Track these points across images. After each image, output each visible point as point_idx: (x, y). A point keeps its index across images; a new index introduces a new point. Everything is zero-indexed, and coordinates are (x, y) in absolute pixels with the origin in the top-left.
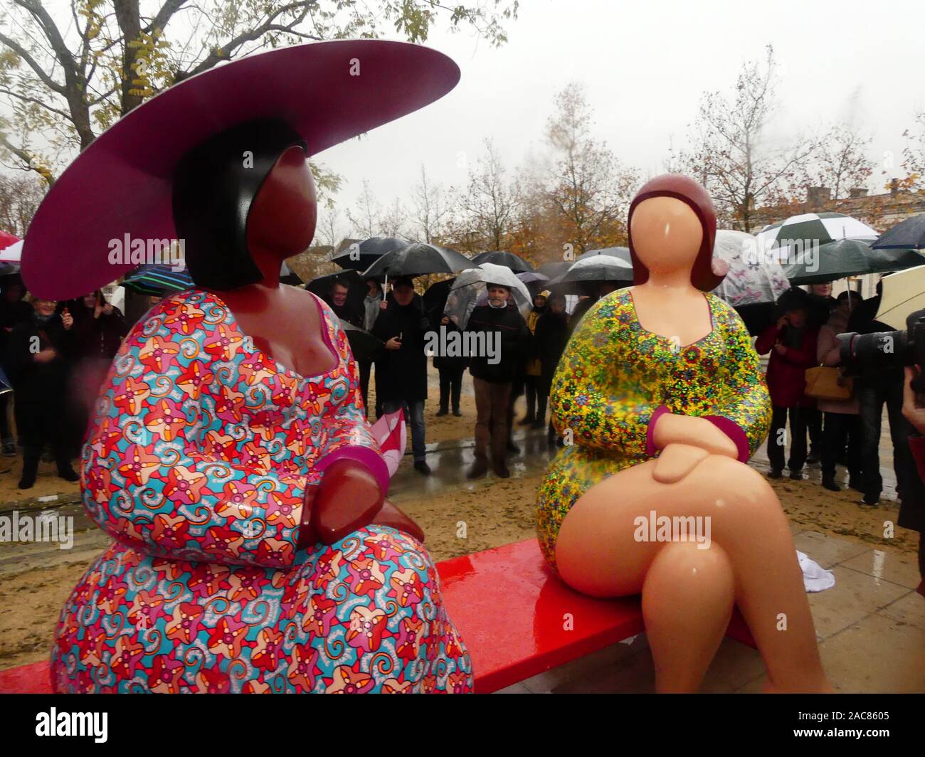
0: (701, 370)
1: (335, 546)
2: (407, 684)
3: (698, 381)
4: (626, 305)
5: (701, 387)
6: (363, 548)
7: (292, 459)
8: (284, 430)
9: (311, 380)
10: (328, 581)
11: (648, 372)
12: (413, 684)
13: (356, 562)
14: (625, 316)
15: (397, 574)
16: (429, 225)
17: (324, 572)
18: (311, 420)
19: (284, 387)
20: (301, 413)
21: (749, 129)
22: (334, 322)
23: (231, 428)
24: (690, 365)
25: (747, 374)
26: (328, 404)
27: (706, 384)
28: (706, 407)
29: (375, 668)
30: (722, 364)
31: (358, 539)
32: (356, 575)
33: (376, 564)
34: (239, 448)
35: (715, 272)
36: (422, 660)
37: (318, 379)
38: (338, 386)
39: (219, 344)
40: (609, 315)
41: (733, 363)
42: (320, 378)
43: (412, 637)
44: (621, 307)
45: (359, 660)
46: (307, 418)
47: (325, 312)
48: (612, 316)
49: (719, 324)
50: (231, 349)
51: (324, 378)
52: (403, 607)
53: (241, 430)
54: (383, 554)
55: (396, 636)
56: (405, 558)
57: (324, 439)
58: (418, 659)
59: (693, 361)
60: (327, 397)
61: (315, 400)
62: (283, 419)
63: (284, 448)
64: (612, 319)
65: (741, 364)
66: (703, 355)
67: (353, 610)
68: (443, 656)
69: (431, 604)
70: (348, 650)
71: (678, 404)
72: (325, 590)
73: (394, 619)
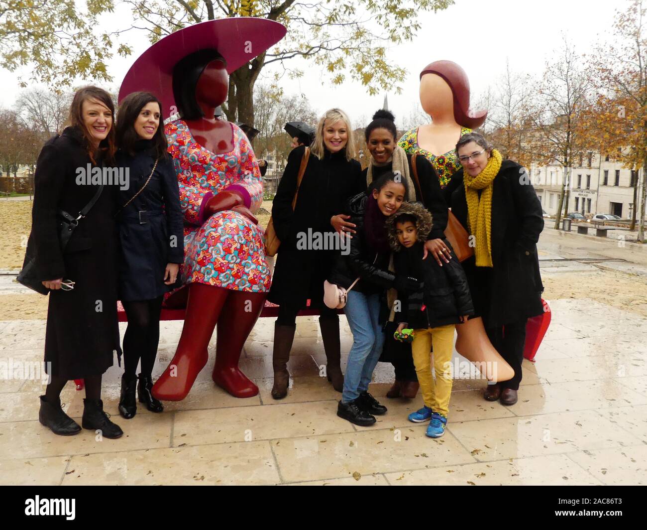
0: (446, 169)
3: (446, 176)
4: (413, 134)
7: (210, 187)
8: (206, 175)
9: (219, 156)
12: (230, 263)
13: (216, 218)
14: (411, 140)
15: (228, 223)
18: (219, 173)
19: (203, 156)
20: (215, 170)
23: (185, 172)
24: (440, 166)
26: (227, 167)
29: (213, 252)
32: (214, 222)
33: (222, 219)
34: (188, 180)
37: (222, 156)
38: (231, 160)
39: (182, 139)
45: (208, 248)
46: (217, 171)
50: (186, 141)
51: (225, 156)
52: (228, 234)
53: (189, 173)
54: (226, 217)
55: (224, 243)
56: (235, 220)
58: (233, 255)
59: (442, 164)
60: (227, 164)
61: (221, 164)
62: (205, 169)
63: (206, 182)
66: (447, 161)
67: (210, 232)
68: (250, 262)
70: (206, 245)
73: (223, 237)
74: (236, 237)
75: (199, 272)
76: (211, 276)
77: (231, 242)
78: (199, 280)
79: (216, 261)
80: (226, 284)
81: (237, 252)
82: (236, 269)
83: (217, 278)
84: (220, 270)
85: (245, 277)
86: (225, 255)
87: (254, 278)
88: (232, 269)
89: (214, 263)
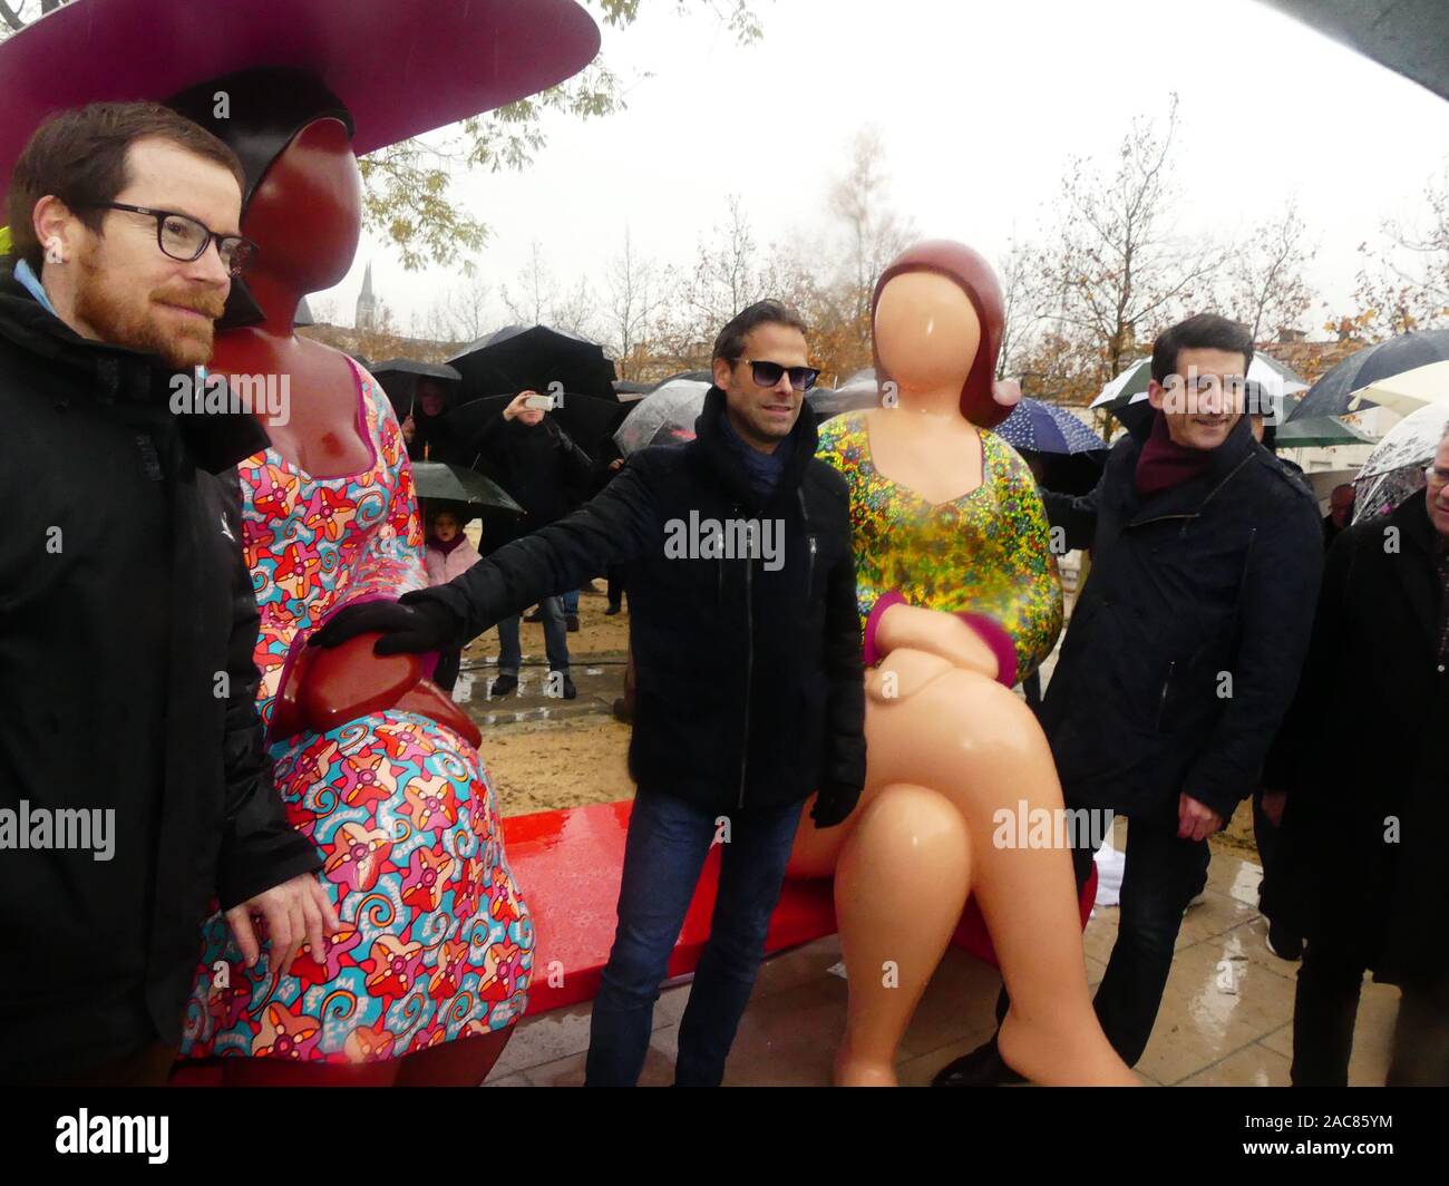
0: (959, 542)
1: (329, 736)
2: (414, 946)
3: (953, 559)
4: (856, 434)
5: (956, 567)
6: (371, 739)
7: (283, 602)
8: (273, 556)
9: (325, 483)
10: (309, 784)
11: (878, 540)
12: (424, 948)
13: (356, 758)
14: (853, 451)
15: (417, 782)
16: (630, 323)
17: (305, 771)
18: (320, 547)
19: (275, 485)
20: (307, 535)
21: (1133, 219)
22: (380, 404)
24: (943, 533)
25: (1030, 557)
26: (350, 525)
27: (964, 564)
28: (961, 600)
29: (365, 915)
30: (991, 537)
31: (366, 728)
32: (353, 778)
33: (386, 764)
35: (995, 397)
36: (444, 914)
37: (336, 484)
38: (369, 499)
40: (830, 448)
41: (1011, 538)
42: (341, 482)
43: (429, 878)
44: (848, 437)
45: (340, 902)
46: (315, 543)
47: (365, 387)
48: (834, 449)
49: (995, 477)
51: (347, 484)
52: (421, 830)
54: (400, 751)
55: (404, 872)
56: (436, 760)
57: (343, 580)
58: (438, 912)
59: (948, 528)
60: (351, 514)
61: (330, 516)
62: (273, 536)
63: (271, 583)
64: (833, 454)
65: (1023, 541)
66: (963, 520)
67: (340, 828)
68: (485, 916)
69: (470, 833)
70: (325, 885)
71: (920, 592)
72: (302, 798)
73: (403, 846)
74: (448, 836)
75: (296, 1007)
76: (352, 1023)
77: (434, 862)
78: (292, 1046)
79: (376, 954)
80: (408, 1037)
81: (452, 894)
82: (443, 966)
83: (380, 1025)
84: (387, 991)
85: (469, 984)
86: (411, 923)
87: (501, 978)
88: (429, 970)
89: (368, 965)
